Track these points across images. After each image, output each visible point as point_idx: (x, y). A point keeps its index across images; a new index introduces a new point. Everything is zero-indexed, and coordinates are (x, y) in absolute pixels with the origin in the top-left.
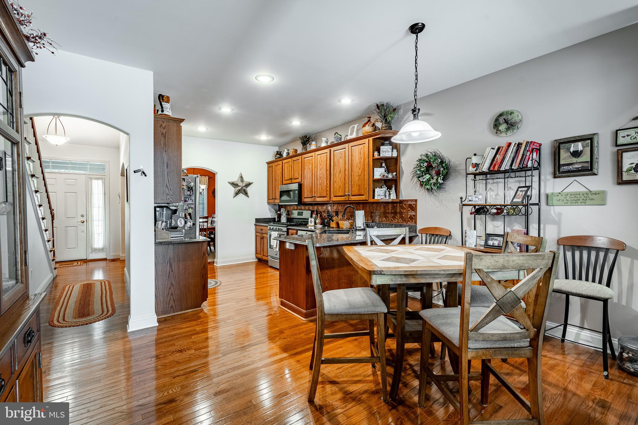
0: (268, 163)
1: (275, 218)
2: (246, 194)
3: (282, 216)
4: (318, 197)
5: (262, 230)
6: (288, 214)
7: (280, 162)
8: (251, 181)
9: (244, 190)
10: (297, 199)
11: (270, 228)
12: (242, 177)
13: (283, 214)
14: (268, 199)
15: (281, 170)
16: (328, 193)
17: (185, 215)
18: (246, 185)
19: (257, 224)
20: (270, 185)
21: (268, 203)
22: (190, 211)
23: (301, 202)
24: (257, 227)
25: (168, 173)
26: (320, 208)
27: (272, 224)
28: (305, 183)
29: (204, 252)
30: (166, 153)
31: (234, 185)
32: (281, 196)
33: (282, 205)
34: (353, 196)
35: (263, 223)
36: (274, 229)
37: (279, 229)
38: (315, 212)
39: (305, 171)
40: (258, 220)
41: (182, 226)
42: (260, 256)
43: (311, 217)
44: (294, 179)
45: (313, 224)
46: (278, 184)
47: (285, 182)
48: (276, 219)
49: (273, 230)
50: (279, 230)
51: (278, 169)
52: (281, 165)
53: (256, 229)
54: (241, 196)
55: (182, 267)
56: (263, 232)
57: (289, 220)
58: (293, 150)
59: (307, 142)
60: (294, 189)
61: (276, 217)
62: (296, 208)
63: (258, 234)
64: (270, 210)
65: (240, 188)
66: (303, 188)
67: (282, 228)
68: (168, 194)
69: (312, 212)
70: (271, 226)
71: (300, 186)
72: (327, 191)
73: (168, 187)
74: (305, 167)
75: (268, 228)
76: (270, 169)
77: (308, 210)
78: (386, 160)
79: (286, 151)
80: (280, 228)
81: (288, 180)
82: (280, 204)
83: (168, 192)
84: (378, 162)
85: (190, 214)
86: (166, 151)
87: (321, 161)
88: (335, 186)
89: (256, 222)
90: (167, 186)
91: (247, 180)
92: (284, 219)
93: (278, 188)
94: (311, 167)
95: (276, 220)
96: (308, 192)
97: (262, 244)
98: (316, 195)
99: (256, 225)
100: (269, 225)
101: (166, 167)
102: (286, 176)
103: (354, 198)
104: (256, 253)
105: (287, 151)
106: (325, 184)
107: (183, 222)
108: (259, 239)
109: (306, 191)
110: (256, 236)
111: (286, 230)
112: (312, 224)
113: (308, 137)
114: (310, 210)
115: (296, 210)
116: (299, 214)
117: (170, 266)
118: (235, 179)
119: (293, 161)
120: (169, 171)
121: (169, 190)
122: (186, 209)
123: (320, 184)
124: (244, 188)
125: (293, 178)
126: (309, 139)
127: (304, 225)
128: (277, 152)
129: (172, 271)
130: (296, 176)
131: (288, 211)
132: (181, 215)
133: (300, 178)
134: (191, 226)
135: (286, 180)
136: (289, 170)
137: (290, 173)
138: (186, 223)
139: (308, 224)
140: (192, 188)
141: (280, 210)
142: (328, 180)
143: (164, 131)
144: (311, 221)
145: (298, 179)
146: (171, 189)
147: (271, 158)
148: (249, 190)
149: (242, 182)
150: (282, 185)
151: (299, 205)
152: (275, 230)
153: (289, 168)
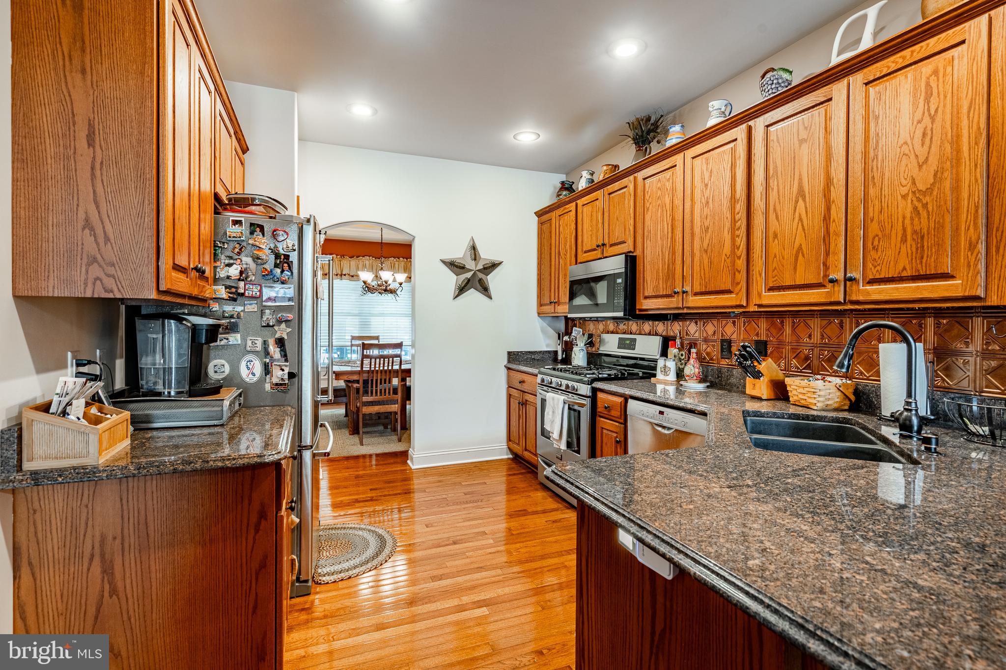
0: (539, 214)
1: (556, 352)
2: (485, 290)
3: (575, 349)
4: (696, 294)
5: (522, 382)
6: (590, 344)
7: (571, 204)
8: (496, 258)
9: (480, 281)
10: (620, 301)
11: (543, 380)
12: (474, 248)
13: (578, 343)
14: (540, 304)
15: (573, 226)
16: (742, 277)
17: (265, 343)
18: (485, 268)
19: (511, 366)
20: (546, 268)
21: (539, 314)
22: (282, 331)
23: (632, 312)
24: (512, 373)
25: (93, 168)
26: (693, 328)
27: (546, 370)
28: (648, 252)
29: (262, 505)
30: (84, 79)
31: (455, 266)
32: (572, 296)
33: (573, 320)
34: (872, 282)
35: (526, 365)
36: (553, 385)
37: (567, 386)
38: (678, 341)
39: (648, 217)
40: (513, 357)
41: (255, 379)
42: (518, 449)
43: (664, 354)
44: (611, 245)
45: (672, 377)
46: (565, 264)
47: (582, 257)
48: (560, 353)
49: (549, 386)
50: (567, 390)
51: (565, 224)
52: (574, 212)
53: (509, 376)
54: (473, 295)
55: (159, 575)
56: (525, 387)
57: (594, 359)
58: (605, 168)
59: (652, 134)
60: (612, 272)
61: (559, 349)
62: (611, 327)
63: (514, 393)
64: (543, 331)
65: (469, 275)
66: (639, 267)
67: (576, 384)
68: (95, 260)
69: (667, 343)
70: (546, 373)
71: (631, 261)
72: (735, 271)
73: (92, 229)
74: (647, 205)
75: (539, 380)
76: (545, 227)
77: (650, 334)
79: (585, 175)
80: (570, 383)
81: (594, 250)
82: (570, 316)
83: (94, 251)
85: (280, 342)
86: (83, 71)
87: (707, 175)
88: (775, 247)
89: (509, 362)
90: (88, 224)
91: (487, 254)
92: (579, 358)
93: (565, 275)
94: (667, 200)
95: (560, 358)
96: (658, 279)
97: (523, 418)
98: (687, 288)
99: (509, 369)
100: (540, 373)
101: (82, 143)
102: (588, 240)
103: (875, 292)
104: (509, 439)
105: (589, 177)
106: (727, 249)
107: (258, 369)
108: (515, 405)
109: (649, 276)
110: (509, 396)
111: (589, 393)
112: (668, 378)
113: (652, 121)
114: (656, 334)
115: (612, 332)
116: (622, 344)
117: (104, 572)
118: (459, 253)
119: (607, 196)
120: (98, 160)
121: (101, 240)
122: (268, 326)
123: (706, 251)
124: (480, 275)
125: (606, 241)
126: (656, 125)
127: (642, 378)
128: (563, 183)
129: (114, 592)
130: (617, 235)
131: (591, 336)
132: (249, 343)
133: (630, 242)
134: (282, 379)
135: (585, 252)
136: (594, 223)
137: (598, 231)
138: (267, 370)
139: (654, 376)
140: (287, 257)
141: (568, 332)
142: (743, 232)
144: (665, 370)
145: (624, 242)
146: (107, 239)
147: (546, 200)
148: (492, 280)
149: (475, 259)
150: (576, 264)
151: (628, 319)
152: (557, 389)
153: (597, 217)
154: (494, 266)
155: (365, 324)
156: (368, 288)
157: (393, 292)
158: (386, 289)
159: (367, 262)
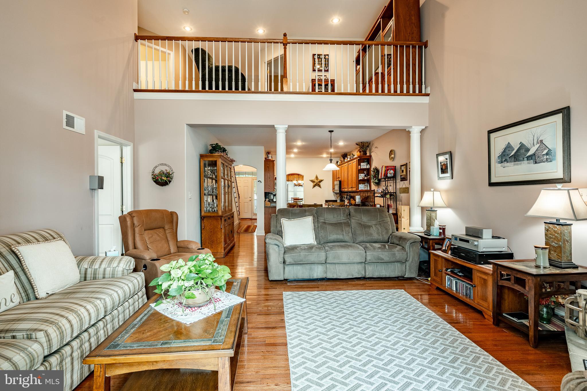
2: (320, 186)
8: (322, 179)
9: (318, 184)
12: (317, 177)
14: (333, 189)
18: (319, 181)
21: (333, 191)
31: (313, 181)
54: (317, 187)
64: (334, 195)
65: (316, 183)
78: (364, 170)
84: (361, 171)
88: (349, 182)
91: (320, 178)
118: (313, 178)
124: (318, 183)
133: (341, 178)
143: (268, 166)
148: (321, 184)
149: (317, 179)
154: (322, 181)
155: (295, 194)
156: (295, 185)
157: (302, 186)
158: (300, 185)
159: (296, 176)
